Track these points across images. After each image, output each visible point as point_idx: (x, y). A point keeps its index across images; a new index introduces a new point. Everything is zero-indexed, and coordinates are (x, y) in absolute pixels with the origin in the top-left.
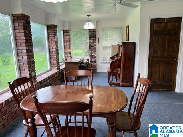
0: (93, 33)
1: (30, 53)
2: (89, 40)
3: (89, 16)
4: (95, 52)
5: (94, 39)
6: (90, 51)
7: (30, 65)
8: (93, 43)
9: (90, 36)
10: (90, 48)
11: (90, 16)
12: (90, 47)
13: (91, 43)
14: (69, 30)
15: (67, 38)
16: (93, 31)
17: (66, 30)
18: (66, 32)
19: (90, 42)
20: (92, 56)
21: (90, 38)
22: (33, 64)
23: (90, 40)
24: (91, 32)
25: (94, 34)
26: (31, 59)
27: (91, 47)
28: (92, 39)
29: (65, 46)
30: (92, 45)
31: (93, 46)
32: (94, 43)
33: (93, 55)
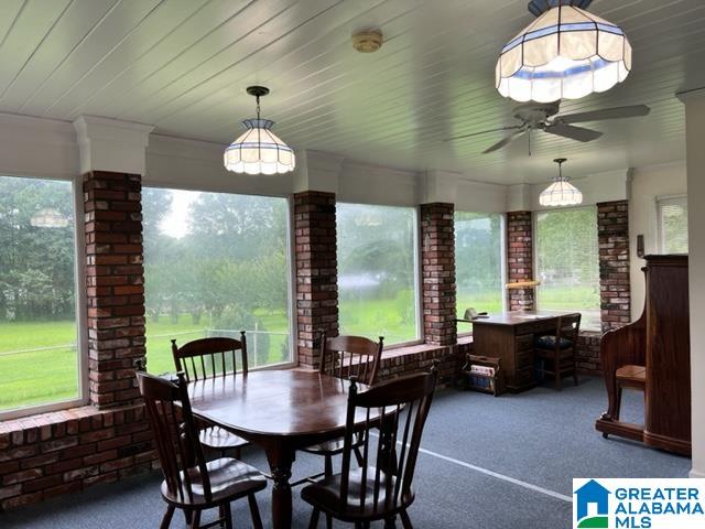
0: (614, 220)
1: (323, 287)
2: (600, 243)
3: (560, 161)
4: (623, 295)
5: (619, 239)
6: (604, 288)
7: (320, 316)
8: (617, 255)
9: (602, 229)
10: (601, 276)
11: (564, 160)
12: (601, 270)
13: (606, 257)
14: (529, 213)
15: (520, 238)
16: (615, 210)
17: (515, 214)
18: (516, 220)
19: (602, 252)
20: (609, 309)
21: (603, 236)
22: (332, 317)
23: (604, 246)
24: (606, 213)
25: (620, 221)
26: (326, 303)
27: (606, 272)
28: (610, 240)
29: (509, 266)
30: (612, 264)
31: (613, 270)
32: (620, 257)
33: (617, 306)
